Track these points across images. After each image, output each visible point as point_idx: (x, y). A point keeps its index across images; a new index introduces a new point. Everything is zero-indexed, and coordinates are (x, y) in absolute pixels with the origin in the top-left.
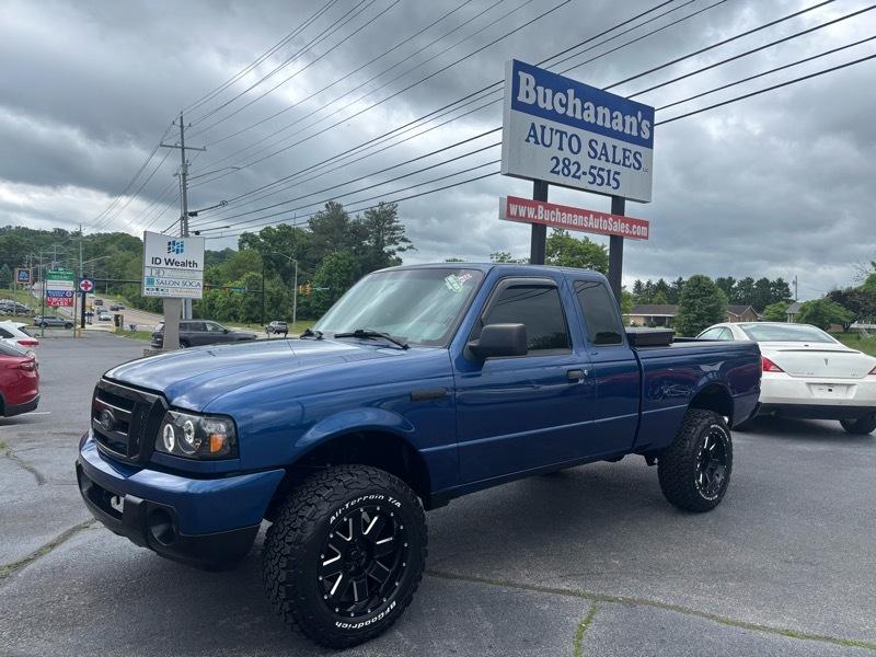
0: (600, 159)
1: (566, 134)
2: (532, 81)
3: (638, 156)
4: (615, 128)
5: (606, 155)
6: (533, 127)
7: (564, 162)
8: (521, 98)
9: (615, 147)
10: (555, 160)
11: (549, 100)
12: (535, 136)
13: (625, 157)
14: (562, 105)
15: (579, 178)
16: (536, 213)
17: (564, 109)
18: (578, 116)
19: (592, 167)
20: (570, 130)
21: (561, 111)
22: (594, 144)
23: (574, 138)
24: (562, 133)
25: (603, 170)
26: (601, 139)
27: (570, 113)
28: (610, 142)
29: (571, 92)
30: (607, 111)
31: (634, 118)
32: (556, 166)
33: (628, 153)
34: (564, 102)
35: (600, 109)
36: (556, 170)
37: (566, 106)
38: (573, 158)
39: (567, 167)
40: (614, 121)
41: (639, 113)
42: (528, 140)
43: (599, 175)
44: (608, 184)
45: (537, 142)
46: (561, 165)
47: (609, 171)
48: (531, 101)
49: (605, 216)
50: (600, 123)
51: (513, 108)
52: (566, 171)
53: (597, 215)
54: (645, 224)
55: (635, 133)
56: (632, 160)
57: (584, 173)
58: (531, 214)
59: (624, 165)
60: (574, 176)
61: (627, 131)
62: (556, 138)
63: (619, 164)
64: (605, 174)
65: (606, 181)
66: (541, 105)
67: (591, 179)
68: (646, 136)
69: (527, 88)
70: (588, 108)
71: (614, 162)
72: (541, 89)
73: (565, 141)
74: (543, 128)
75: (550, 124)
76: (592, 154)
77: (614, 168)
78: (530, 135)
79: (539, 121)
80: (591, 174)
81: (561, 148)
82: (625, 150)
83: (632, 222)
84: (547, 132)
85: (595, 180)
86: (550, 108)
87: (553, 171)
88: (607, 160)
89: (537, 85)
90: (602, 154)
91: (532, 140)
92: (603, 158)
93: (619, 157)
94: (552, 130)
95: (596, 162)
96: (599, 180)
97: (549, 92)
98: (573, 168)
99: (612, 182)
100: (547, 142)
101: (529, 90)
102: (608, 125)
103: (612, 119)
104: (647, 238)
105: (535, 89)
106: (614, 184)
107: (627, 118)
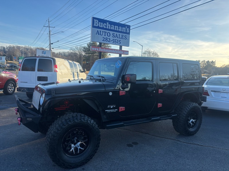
0: (115, 37)
1: (106, 32)
2: (97, 21)
3: (126, 36)
4: (119, 30)
5: (117, 36)
6: (98, 31)
7: (106, 39)
8: (95, 25)
9: (119, 35)
10: (103, 38)
11: (102, 25)
12: (98, 33)
13: (122, 37)
14: (105, 26)
15: (110, 42)
16: (99, 49)
17: (106, 27)
18: (110, 28)
19: (113, 39)
20: (107, 31)
21: (105, 27)
22: (114, 34)
23: (109, 33)
24: (105, 32)
25: (116, 40)
26: (116, 33)
27: (107, 28)
28: (118, 34)
29: (108, 23)
30: (117, 27)
31: (125, 28)
32: (104, 39)
33: (123, 36)
34: (106, 25)
35: (115, 26)
36: (104, 40)
37: (106, 26)
38: (108, 37)
39: (107, 40)
40: (119, 29)
41: (126, 27)
42: (96, 34)
43: (115, 41)
44: (118, 43)
45: (99, 34)
46: (105, 39)
47: (118, 40)
48: (97, 25)
49: (117, 50)
50: (115, 29)
51: (92, 27)
52: (106, 40)
53: (115, 50)
54: (128, 51)
55: (125, 31)
56: (124, 37)
57: (111, 41)
58: (97, 49)
59: (122, 38)
60: (108, 41)
61: (123, 31)
62: (104, 33)
63: (121, 38)
64: (117, 41)
65: (117, 42)
66: (100, 26)
67: (113, 42)
68: (128, 32)
69: (96, 23)
70: (112, 26)
71: (119, 38)
72: (100, 23)
73: (106, 34)
74: (100, 31)
75: (102, 30)
76: (113, 36)
77: (119, 39)
78: (97, 33)
79: (99, 30)
80: (113, 41)
81: (105, 35)
82: (122, 35)
83: (124, 51)
84: (101, 32)
85: (114, 42)
86: (102, 27)
87: (103, 40)
88: (117, 38)
89: (99, 22)
90: (116, 36)
91: (98, 34)
92: (116, 37)
93: (121, 37)
94: (103, 31)
95: (114, 38)
96: (115, 42)
97: (102, 23)
98: (108, 40)
99: (119, 42)
100: (101, 34)
101: (97, 23)
102: (117, 30)
103: (119, 28)
104: (128, 54)
105: (98, 23)
106: (119, 43)
107: (123, 28)
